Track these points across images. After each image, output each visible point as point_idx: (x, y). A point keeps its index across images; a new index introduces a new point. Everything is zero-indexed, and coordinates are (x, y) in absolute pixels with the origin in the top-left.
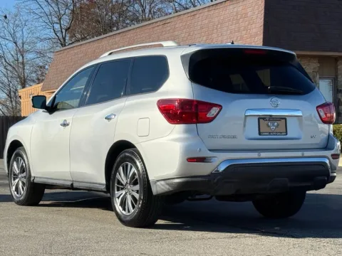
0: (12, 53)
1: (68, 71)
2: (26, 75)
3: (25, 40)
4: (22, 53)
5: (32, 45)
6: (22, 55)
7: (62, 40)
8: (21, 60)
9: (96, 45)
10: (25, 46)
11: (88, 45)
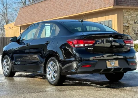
0: (2, 9)
1: (26, 17)
2: (8, 19)
3: (7, 3)
4: (6, 9)
5: (11, 5)
6: (6, 10)
7: (24, 3)
8: (5, 12)
9: (38, 5)
10: (8, 6)
11: (35, 5)
